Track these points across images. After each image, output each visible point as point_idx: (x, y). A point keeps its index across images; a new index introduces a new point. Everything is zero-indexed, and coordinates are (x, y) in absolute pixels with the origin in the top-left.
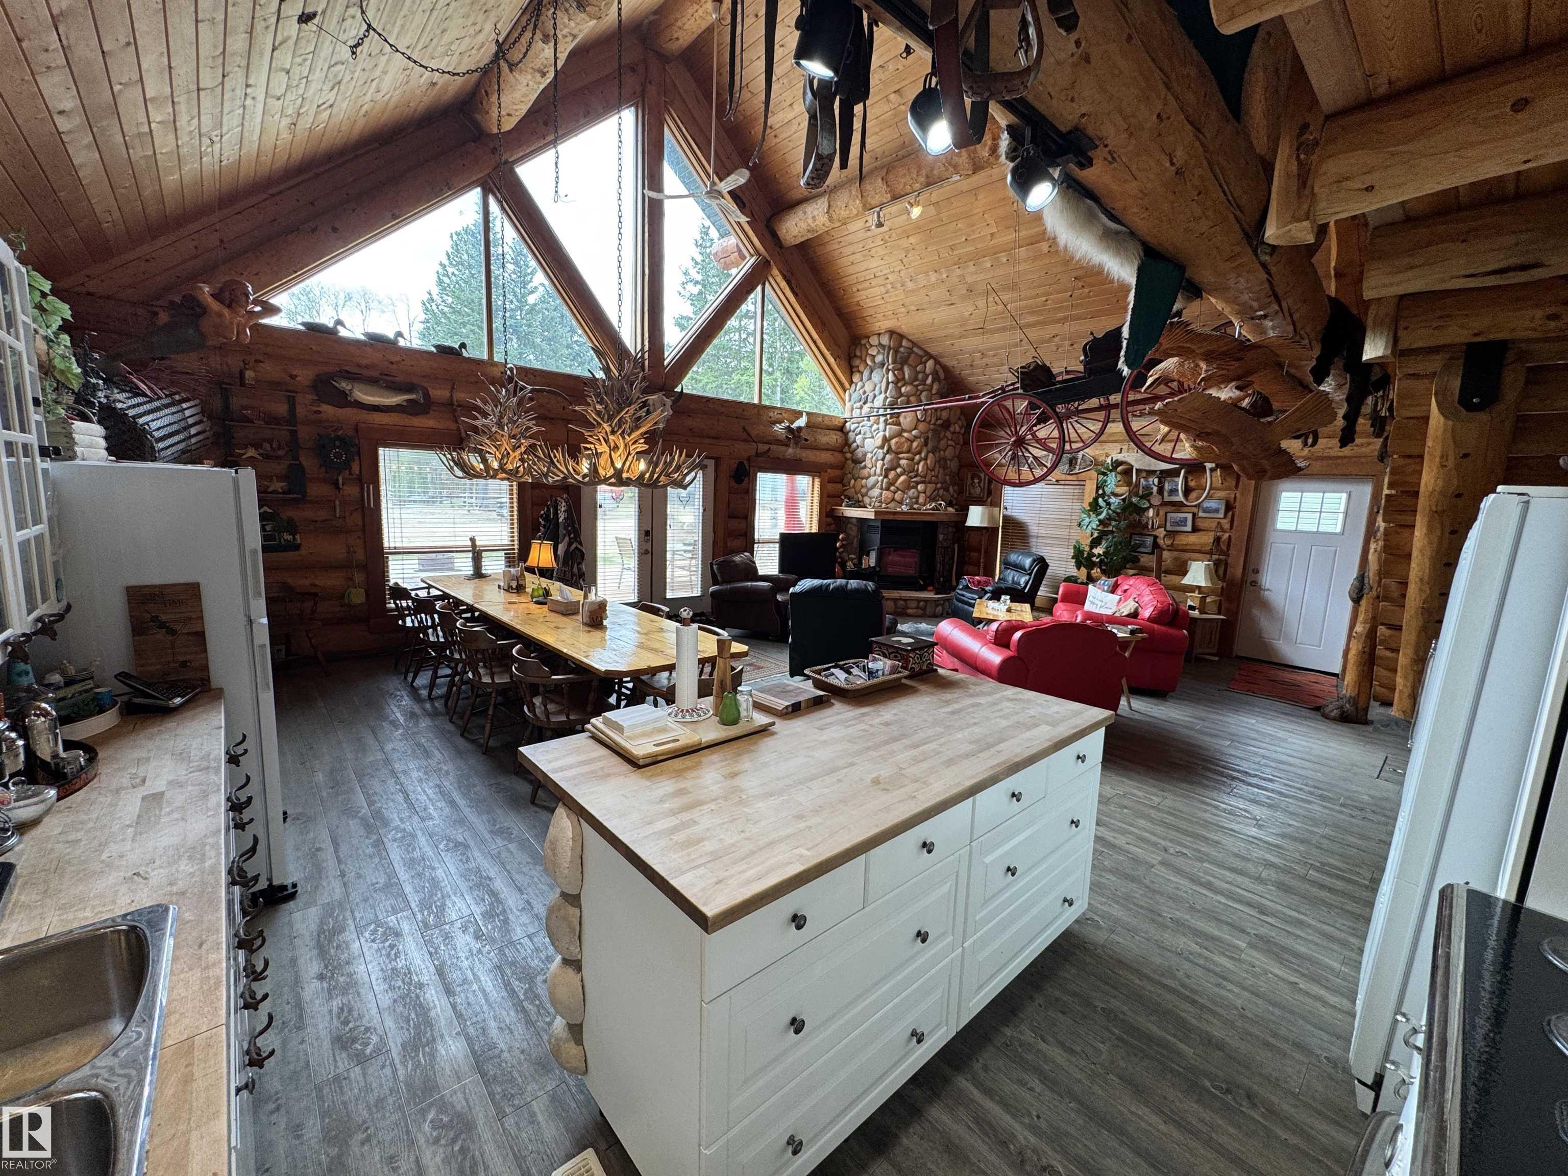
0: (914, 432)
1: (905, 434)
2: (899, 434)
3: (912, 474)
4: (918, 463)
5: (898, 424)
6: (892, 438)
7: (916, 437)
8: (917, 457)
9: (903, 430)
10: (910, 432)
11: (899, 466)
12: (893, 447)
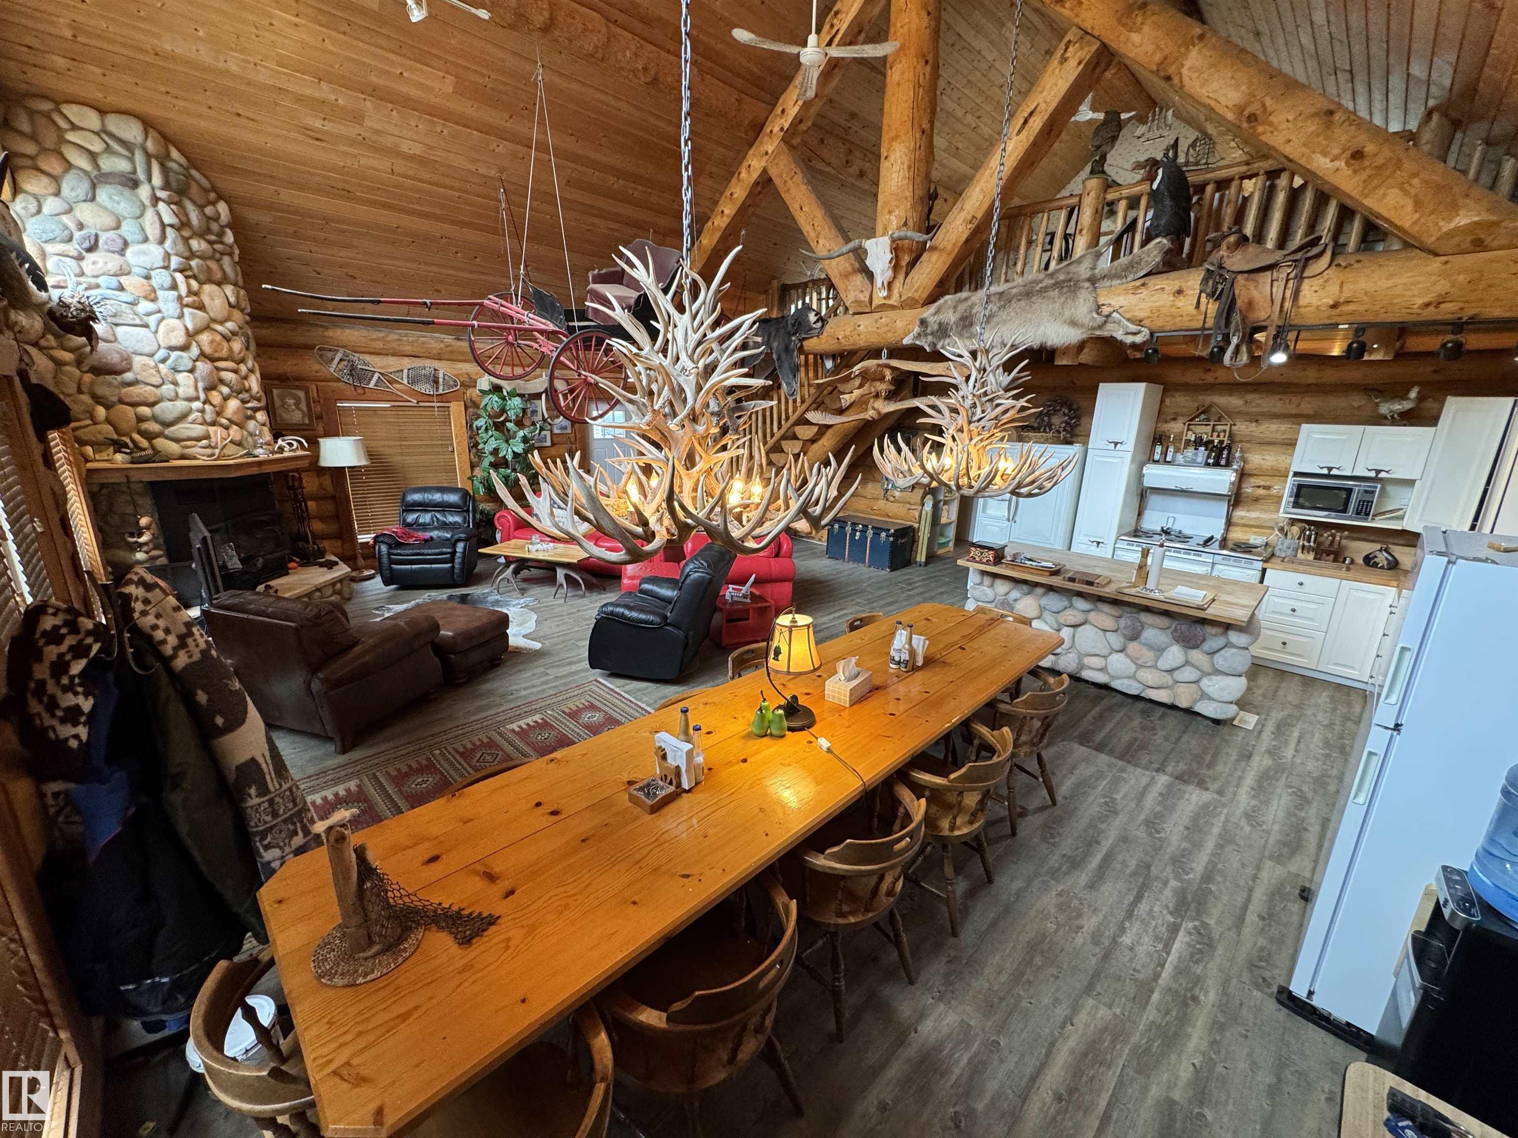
0: (230, 325)
1: (219, 328)
2: (207, 328)
3: (245, 396)
4: (246, 378)
5: (201, 307)
6: (198, 332)
7: (234, 334)
8: (243, 368)
9: (213, 320)
10: (222, 323)
11: (222, 381)
12: (208, 350)
